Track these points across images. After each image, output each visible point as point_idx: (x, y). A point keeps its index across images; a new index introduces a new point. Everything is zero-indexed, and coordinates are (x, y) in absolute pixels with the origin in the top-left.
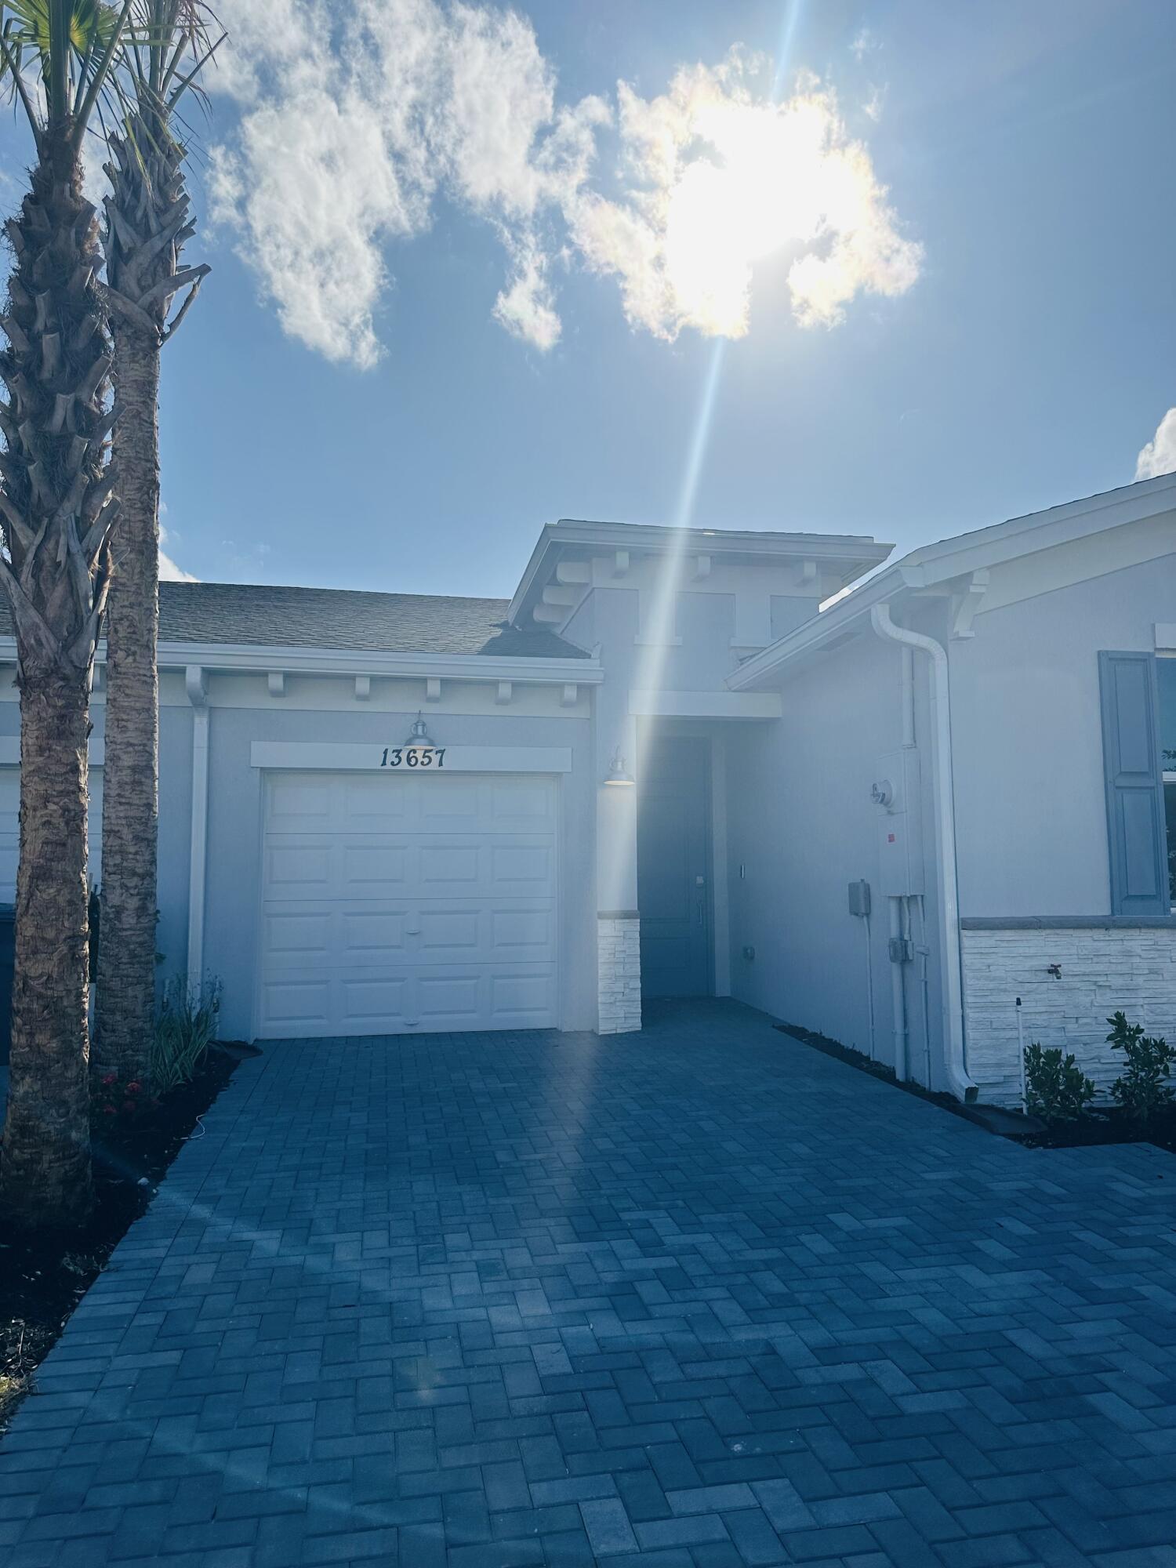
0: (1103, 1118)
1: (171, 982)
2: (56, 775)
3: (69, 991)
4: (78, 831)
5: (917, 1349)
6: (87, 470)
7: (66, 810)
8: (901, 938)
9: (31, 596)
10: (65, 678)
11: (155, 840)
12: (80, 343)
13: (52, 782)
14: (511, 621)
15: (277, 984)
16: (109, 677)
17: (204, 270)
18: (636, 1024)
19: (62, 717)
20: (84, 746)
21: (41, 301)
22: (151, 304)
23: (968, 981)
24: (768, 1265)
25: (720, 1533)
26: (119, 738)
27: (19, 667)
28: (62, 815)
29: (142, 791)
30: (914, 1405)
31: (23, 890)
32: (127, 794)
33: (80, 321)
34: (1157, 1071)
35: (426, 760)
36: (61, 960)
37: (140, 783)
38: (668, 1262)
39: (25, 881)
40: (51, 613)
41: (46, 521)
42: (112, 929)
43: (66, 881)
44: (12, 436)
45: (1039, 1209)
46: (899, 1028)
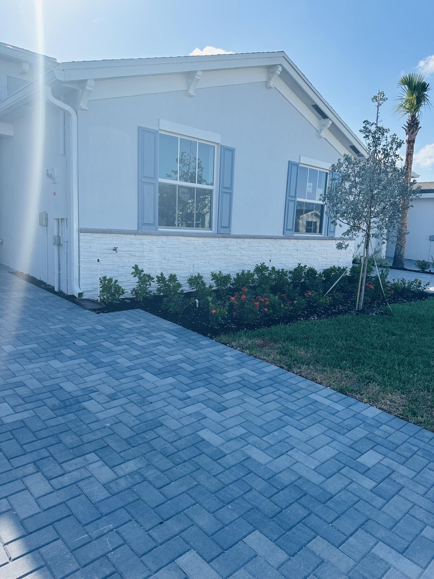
0: (127, 301)
8: (58, 236)
34: (147, 285)
45: (92, 335)
46: (56, 271)
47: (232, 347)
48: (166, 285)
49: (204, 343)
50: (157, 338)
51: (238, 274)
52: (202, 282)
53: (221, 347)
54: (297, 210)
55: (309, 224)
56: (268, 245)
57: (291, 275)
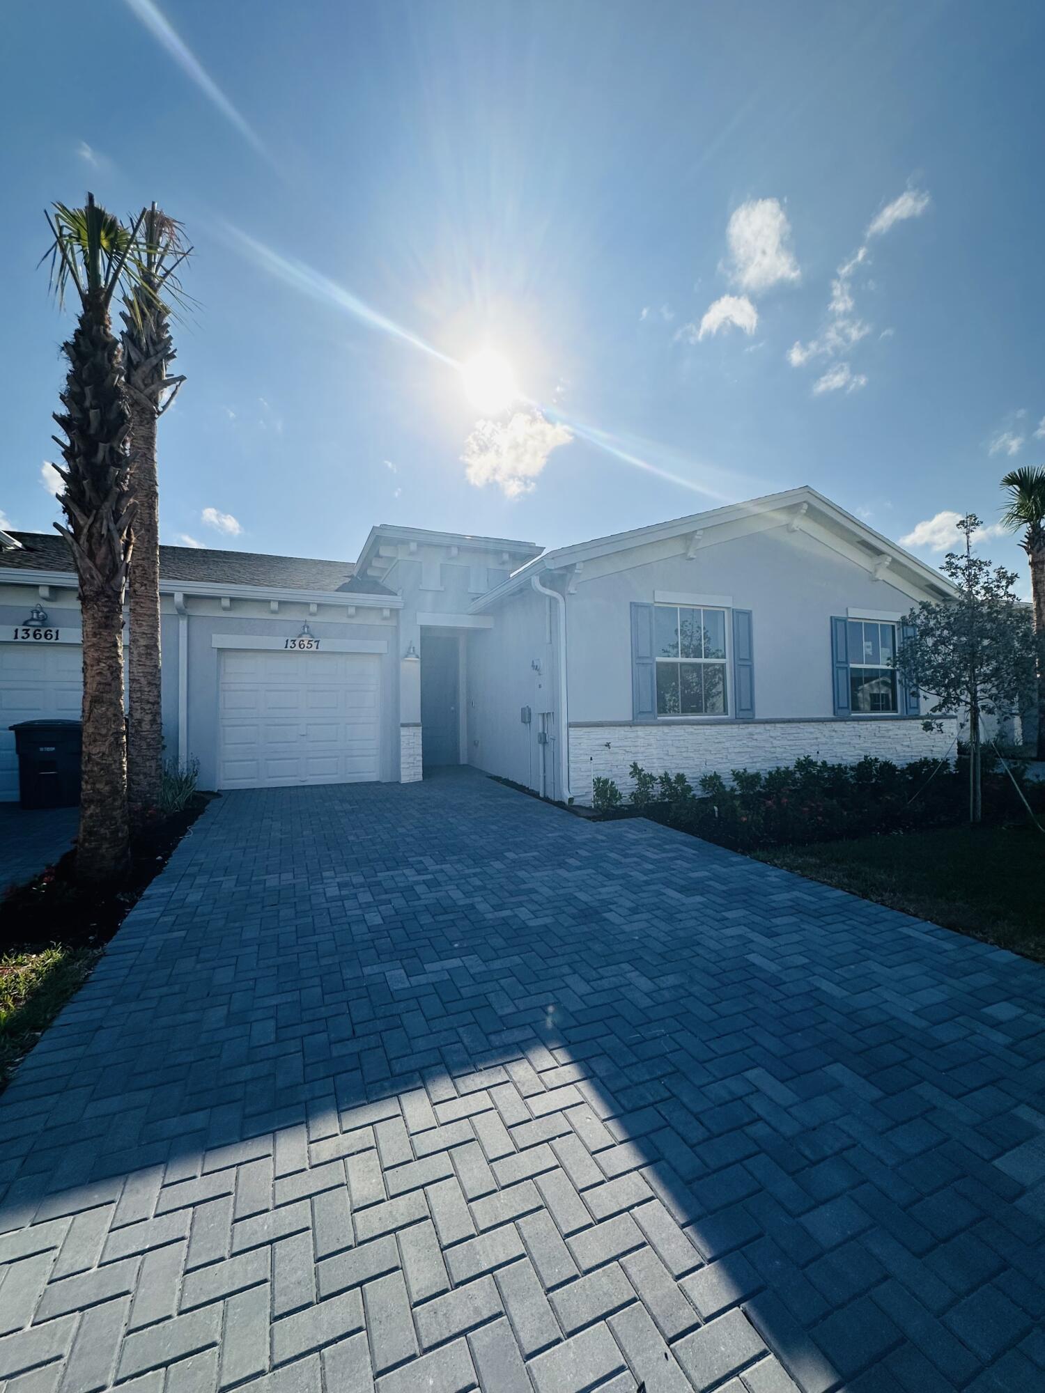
0: (626, 808)
1: (170, 761)
2: (104, 648)
3: (115, 761)
4: (118, 678)
5: (536, 902)
6: (118, 485)
7: (110, 666)
8: (544, 733)
9: (86, 552)
10: (108, 597)
11: (160, 685)
12: (113, 416)
13: (102, 652)
14: (355, 575)
15: (228, 761)
16: (131, 597)
17: (182, 378)
18: (420, 778)
19: (107, 617)
20: (120, 633)
21: (88, 390)
22: (151, 394)
23: (571, 751)
24: (475, 875)
25: (447, 977)
26: (138, 630)
27: (80, 590)
28: (109, 669)
29: (152, 659)
30: (532, 923)
31: (87, 708)
32: (143, 660)
33: (112, 404)
34: (648, 788)
35: (309, 646)
36: (110, 745)
37: (151, 654)
38: (429, 877)
39: (88, 704)
40: (98, 562)
41: (94, 512)
42: (136, 731)
43: (111, 704)
44: (72, 463)
45: (594, 845)
46: (542, 775)
47: (775, 865)
48: (672, 788)
49: (734, 859)
50: (670, 851)
51: (770, 773)
52: (721, 783)
53: (760, 865)
54: (851, 678)
55: (874, 697)
56: (812, 730)
57: (853, 773)
